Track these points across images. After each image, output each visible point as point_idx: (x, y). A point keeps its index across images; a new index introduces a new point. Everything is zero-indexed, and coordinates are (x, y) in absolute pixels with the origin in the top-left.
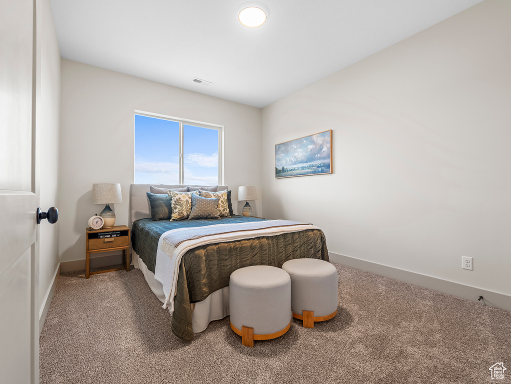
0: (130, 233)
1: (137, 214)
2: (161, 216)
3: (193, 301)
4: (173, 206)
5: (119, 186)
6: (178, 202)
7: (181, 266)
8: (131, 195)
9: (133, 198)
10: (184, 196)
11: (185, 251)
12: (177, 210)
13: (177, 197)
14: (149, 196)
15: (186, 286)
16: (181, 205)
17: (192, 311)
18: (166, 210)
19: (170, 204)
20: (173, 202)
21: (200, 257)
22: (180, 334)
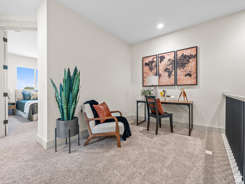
0: (16, 104)
1: (18, 99)
2: (27, 99)
3: (33, 114)
4: (31, 96)
5: (11, 90)
6: (33, 95)
7: (30, 107)
8: (16, 93)
9: (16, 94)
10: (35, 93)
11: (31, 104)
12: (32, 97)
13: (32, 93)
14: (23, 93)
15: (31, 111)
16: (34, 96)
17: (33, 116)
18: (29, 97)
19: (30, 95)
20: (31, 95)
21: (35, 105)
22: (30, 120)
